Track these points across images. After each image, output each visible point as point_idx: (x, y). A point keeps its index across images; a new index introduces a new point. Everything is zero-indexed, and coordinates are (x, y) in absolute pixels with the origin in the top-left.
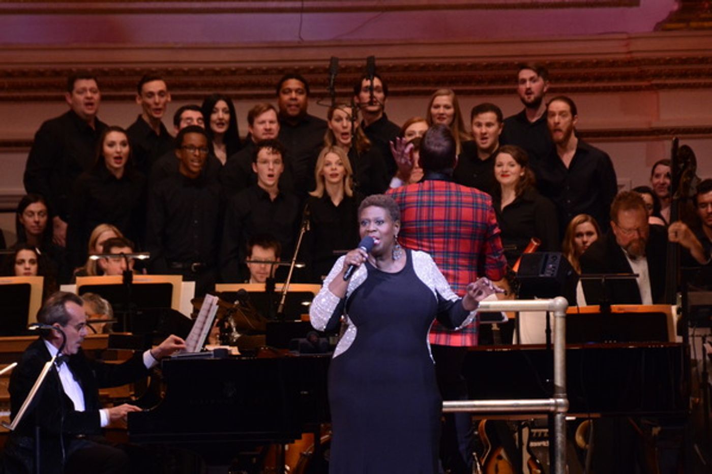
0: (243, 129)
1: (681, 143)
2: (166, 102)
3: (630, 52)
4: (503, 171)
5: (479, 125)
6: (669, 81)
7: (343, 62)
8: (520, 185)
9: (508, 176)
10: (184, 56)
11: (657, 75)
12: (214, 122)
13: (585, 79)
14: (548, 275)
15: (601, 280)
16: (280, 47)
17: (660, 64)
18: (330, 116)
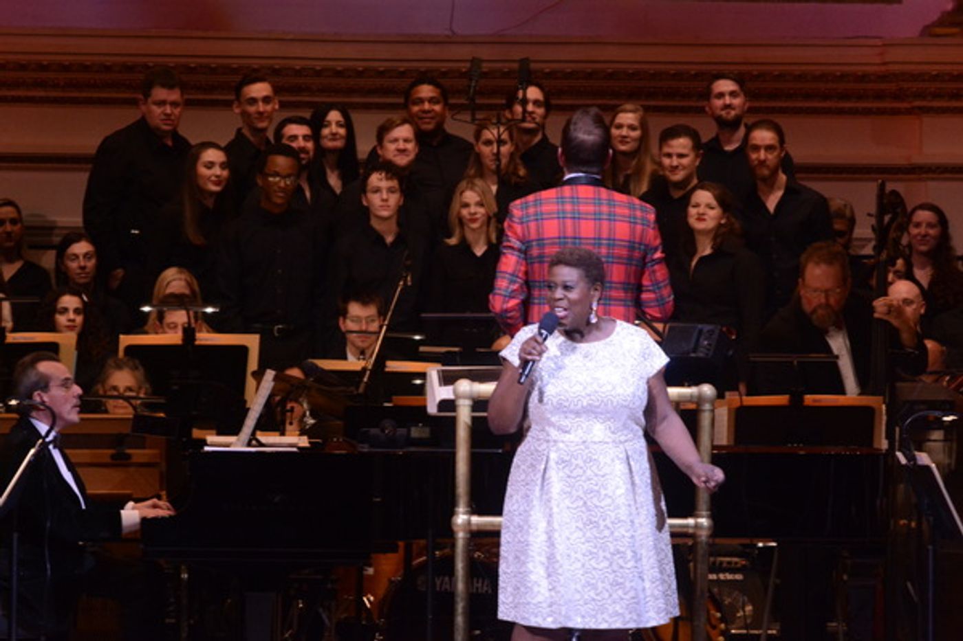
0: (364, 148)
1: (890, 187)
2: (274, 110)
3: (885, 64)
4: (699, 214)
5: (669, 155)
6: (936, 104)
7: (490, 65)
8: (719, 234)
9: (704, 220)
10: (297, 50)
11: (920, 95)
12: (326, 137)
13: (826, 96)
14: (701, 355)
15: (792, 363)
16: (423, 41)
17: (924, 81)
18: (478, 135)
